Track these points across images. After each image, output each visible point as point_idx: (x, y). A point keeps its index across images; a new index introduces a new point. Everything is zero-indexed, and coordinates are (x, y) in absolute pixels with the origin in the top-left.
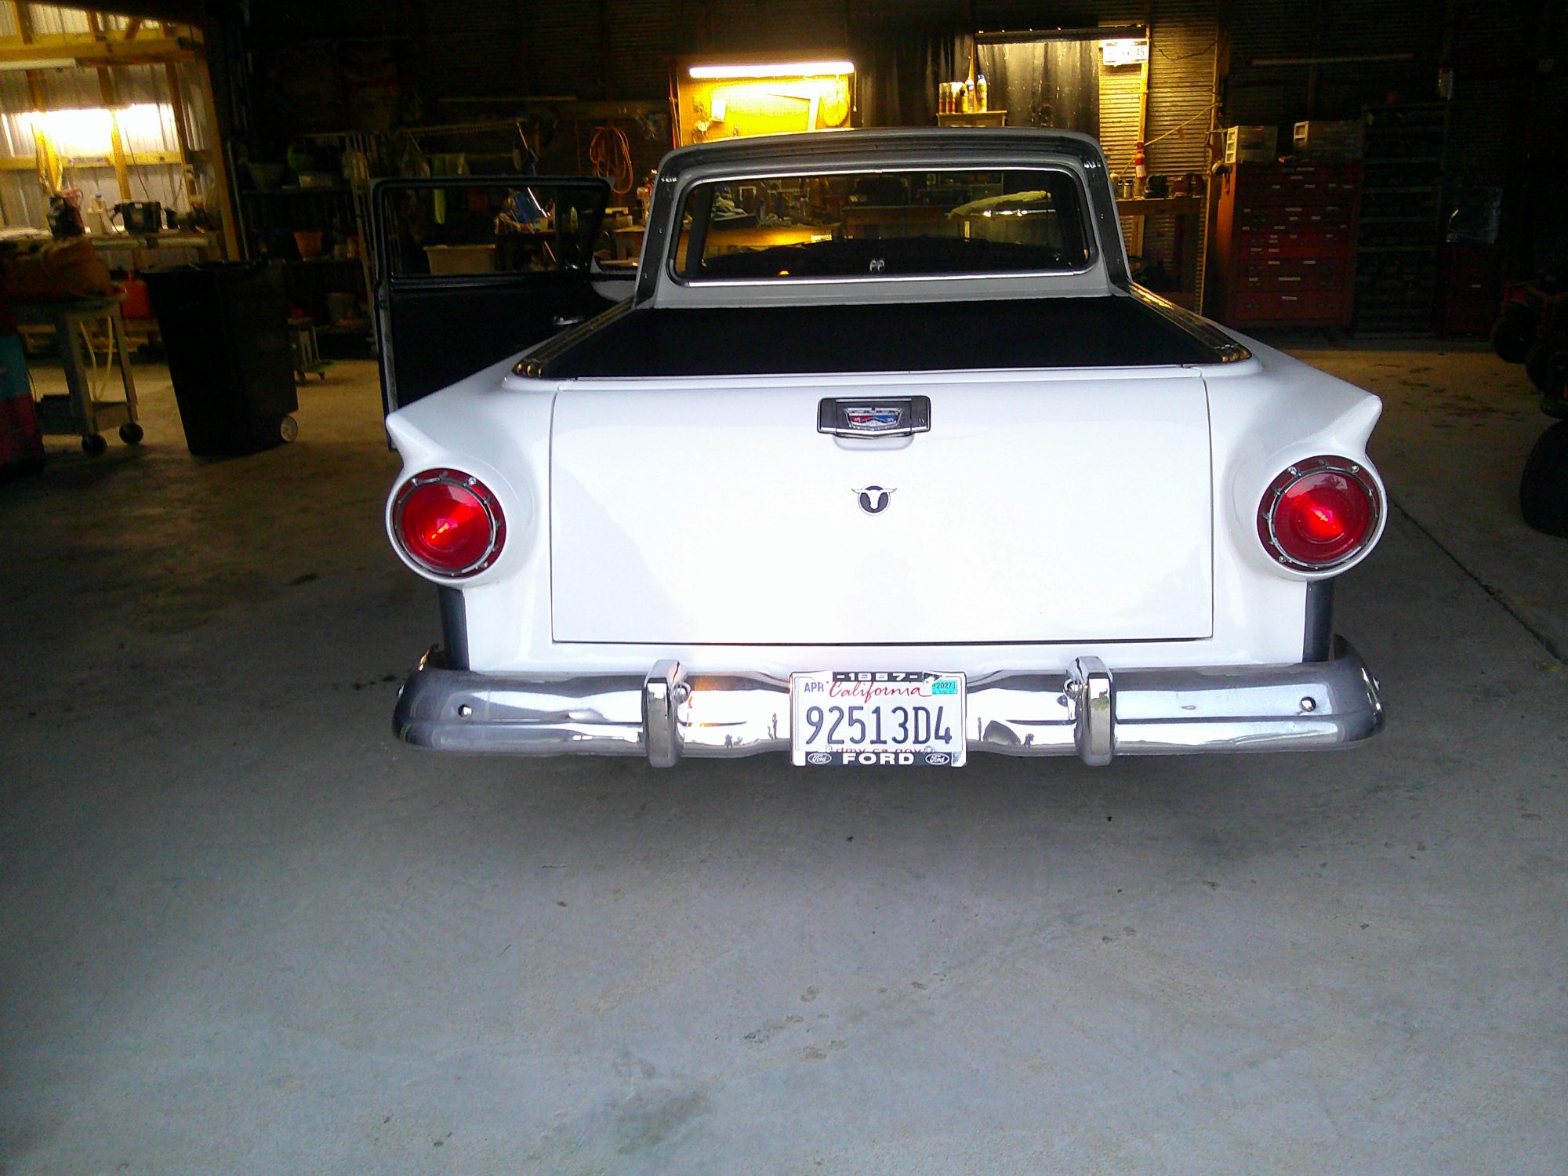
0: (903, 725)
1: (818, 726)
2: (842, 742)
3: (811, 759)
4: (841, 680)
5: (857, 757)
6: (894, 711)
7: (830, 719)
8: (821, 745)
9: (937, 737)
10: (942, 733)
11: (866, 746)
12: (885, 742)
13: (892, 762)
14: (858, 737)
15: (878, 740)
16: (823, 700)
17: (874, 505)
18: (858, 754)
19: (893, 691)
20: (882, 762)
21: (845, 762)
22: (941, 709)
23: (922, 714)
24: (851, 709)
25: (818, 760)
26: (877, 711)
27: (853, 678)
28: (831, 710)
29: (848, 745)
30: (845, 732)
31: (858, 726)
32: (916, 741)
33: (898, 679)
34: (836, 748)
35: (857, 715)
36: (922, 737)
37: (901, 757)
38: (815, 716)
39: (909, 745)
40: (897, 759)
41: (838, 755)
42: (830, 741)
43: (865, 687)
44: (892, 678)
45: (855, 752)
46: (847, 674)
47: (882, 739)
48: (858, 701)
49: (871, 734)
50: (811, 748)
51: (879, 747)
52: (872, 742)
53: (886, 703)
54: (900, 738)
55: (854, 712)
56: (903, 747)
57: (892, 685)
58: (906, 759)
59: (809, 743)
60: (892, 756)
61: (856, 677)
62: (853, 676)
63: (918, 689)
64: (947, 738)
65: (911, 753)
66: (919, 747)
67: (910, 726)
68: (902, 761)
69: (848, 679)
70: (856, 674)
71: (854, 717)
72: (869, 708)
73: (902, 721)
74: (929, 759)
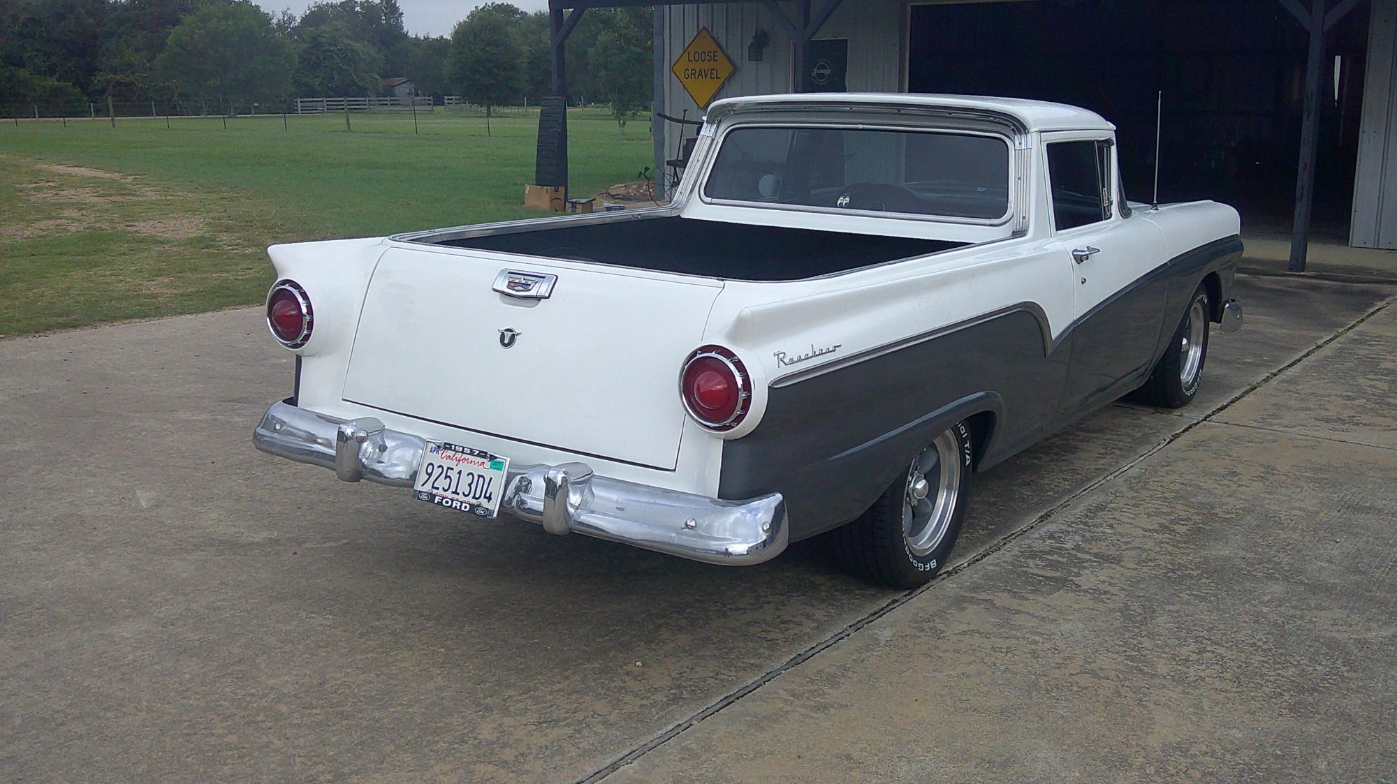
0: (470, 485)
1: (430, 475)
2: (438, 489)
3: (421, 495)
4: (448, 449)
5: (442, 500)
6: (468, 475)
7: (437, 471)
8: (428, 487)
9: (485, 497)
10: (488, 495)
11: (449, 494)
12: (458, 494)
13: (458, 508)
14: (446, 488)
15: (455, 492)
16: (436, 459)
17: (506, 341)
18: (444, 498)
19: (471, 462)
20: (454, 506)
21: (436, 502)
22: (491, 479)
23: (481, 479)
24: (449, 468)
25: (424, 497)
26: (460, 473)
27: (453, 448)
28: (439, 467)
29: (441, 492)
30: (442, 483)
31: (448, 479)
32: (474, 497)
33: (475, 454)
34: (434, 491)
35: (450, 473)
36: (477, 496)
37: (464, 505)
38: (430, 469)
39: (470, 499)
40: (461, 506)
41: (434, 496)
42: (433, 487)
43: (459, 455)
44: (472, 453)
45: (442, 497)
46: (451, 445)
47: (458, 491)
48: (452, 464)
49: (453, 488)
50: (423, 488)
51: (455, 496)
52: (453, 493)
53: (466, 468)
54: (466, 493)
55: (449, 471)
56: (467, 499)
57: (471, 458)
58: (466, 507)
59: (423, 485)
60: (459, 504)
61: (455, 448)
62: (453, 447)
63: (484, 463)
64: (489, 499)
65: (469, 504)
66: (474, 502)
67: (473, 486)
68: (463, 508)
69: (450, 449)
70: (456, 446)
71: (448, 474)
72: (457, 469)
73: (470, 482)
74: (477, 510)
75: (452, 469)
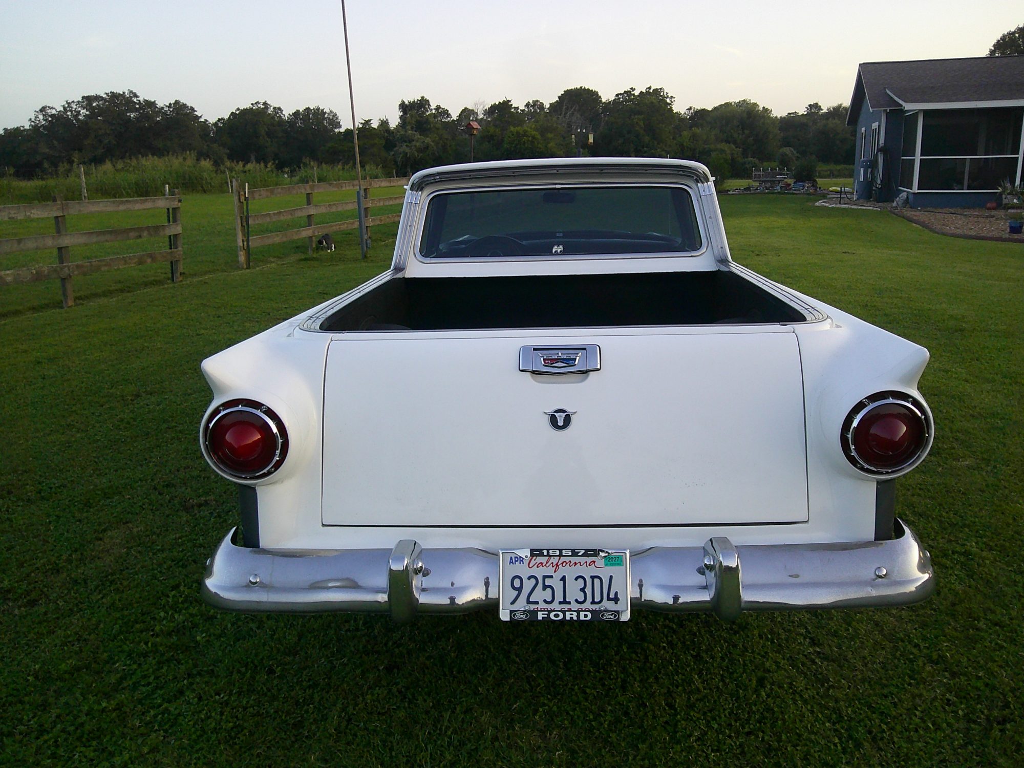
0: (583, 590)
1: (520, 590)
2: (537, 603)
3: (514, 616)
4: (537, 555)
5: (548, 615)
6: (576, 579)
7: (528, 585)
8: (521, 604)
9: (609, 599)
10: (612, 596)
11: (555, 606)
12: (569, 603)
13: (575, 618)
14: (549, 599)
15: (565, 602)
16: (523, 570)
17: (561, 423)
18: (550, 612)
19: (576, 564)
20: (568, 618)
21: (540, 618)
22: (611, 577)
23: (597, 581)
24: (545, 577)
25: (520, 616)
26: (563, 579)
27: (545, 554)
28: (529, 578)
29: (542, 605)
30: (540, 595)
31: (549, 590)
32: (593, 602)
33: (580, 554)
34: (532, 607)
35: (548, 582)
36: (597, 599)
37: (582, 614)
38: (517, 583)
39: (588, 605)
40: (578, 616)
41: (535, 613)
42: (529, 602)
43: (554, 560)
44: (575, 553)
45: (547, 611)
46: (541, 550)
47: (567, 600)
48: (549, 571)
49: (559, 597)
50: (514, 607)
51: (566, 607)
52: (560, 603)
53: (570, 572)
54: (581, 600)
55: (546, 580)
56: (583, 606)
57: (574, 559)
58: (586, 616)
59: (512, 603)
60: (575, 614)
61: (548, 553)
62: (545, 552)
63: (594, 562)
64: (616, 600)
65: (589, 611)
66: (595, 607)
67: (588, 590)
68: (582, 618)
69: (542, 555)
70: (548, 550)
71: (546, 584)
72: (558, 576)
73: (582, 586)
74: (602, 616)
75: (551, 577)
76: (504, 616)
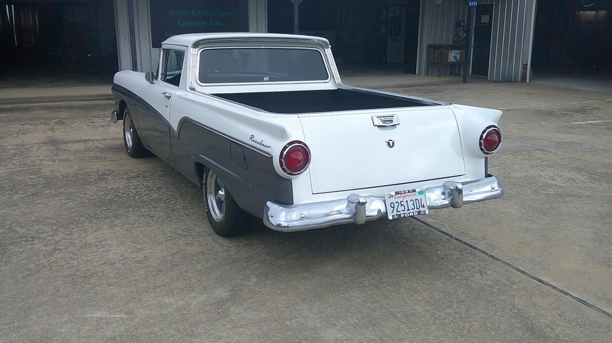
0: (413, 205)
1: (394, 207)
2: (400, 211)
3: (394, 217)
4: (397, 194)
6: (411, 201)
7: (396, 205)
8: (395, 213)
9: (422, 207)
10: (422, 205)
11: (406, 212)
13: (413, 215)
14: (403, 210)
15: (408, 210)
16: (393, 200)
17: (391, 145)
18: (405, 214)
19: (410, 195)
20: (411, 215)
21: (402, 217)
22: (421, 199)
23: (417, 201)
24: (401, 202)
25: (395, 217)
26: (407, 202)
27: (400, 193)
28: (396, 203)
29: (402, 212)
30: (401, 208)
31: (403, 206)
33: (411, 192)
35: (402, 203)
36: (418, 207)
38: (392, 206)
39: (416, 210)
41: (400, 215)
42: (397, 212)
43: (403, 195)
44: (409, 192)
45: (404, 214)
46: (398, 192)
47: (409, 209)
48: (402, 199)
50: (393, 214)
52: (407, 210)
53: (409, 199)
54: (413, 208)
55: (402, 202)
56: (414, 210)
60: (413, 213)
63: (415, 194)
64: (424, 206)
65: (417, 212)
66: (418, 210)
67: (415, 204)
68: (415, 214)
72: (405, 201)
73: (413, 203)
74: (421, 213)
75: (403, 201)
76: (390, 218)
